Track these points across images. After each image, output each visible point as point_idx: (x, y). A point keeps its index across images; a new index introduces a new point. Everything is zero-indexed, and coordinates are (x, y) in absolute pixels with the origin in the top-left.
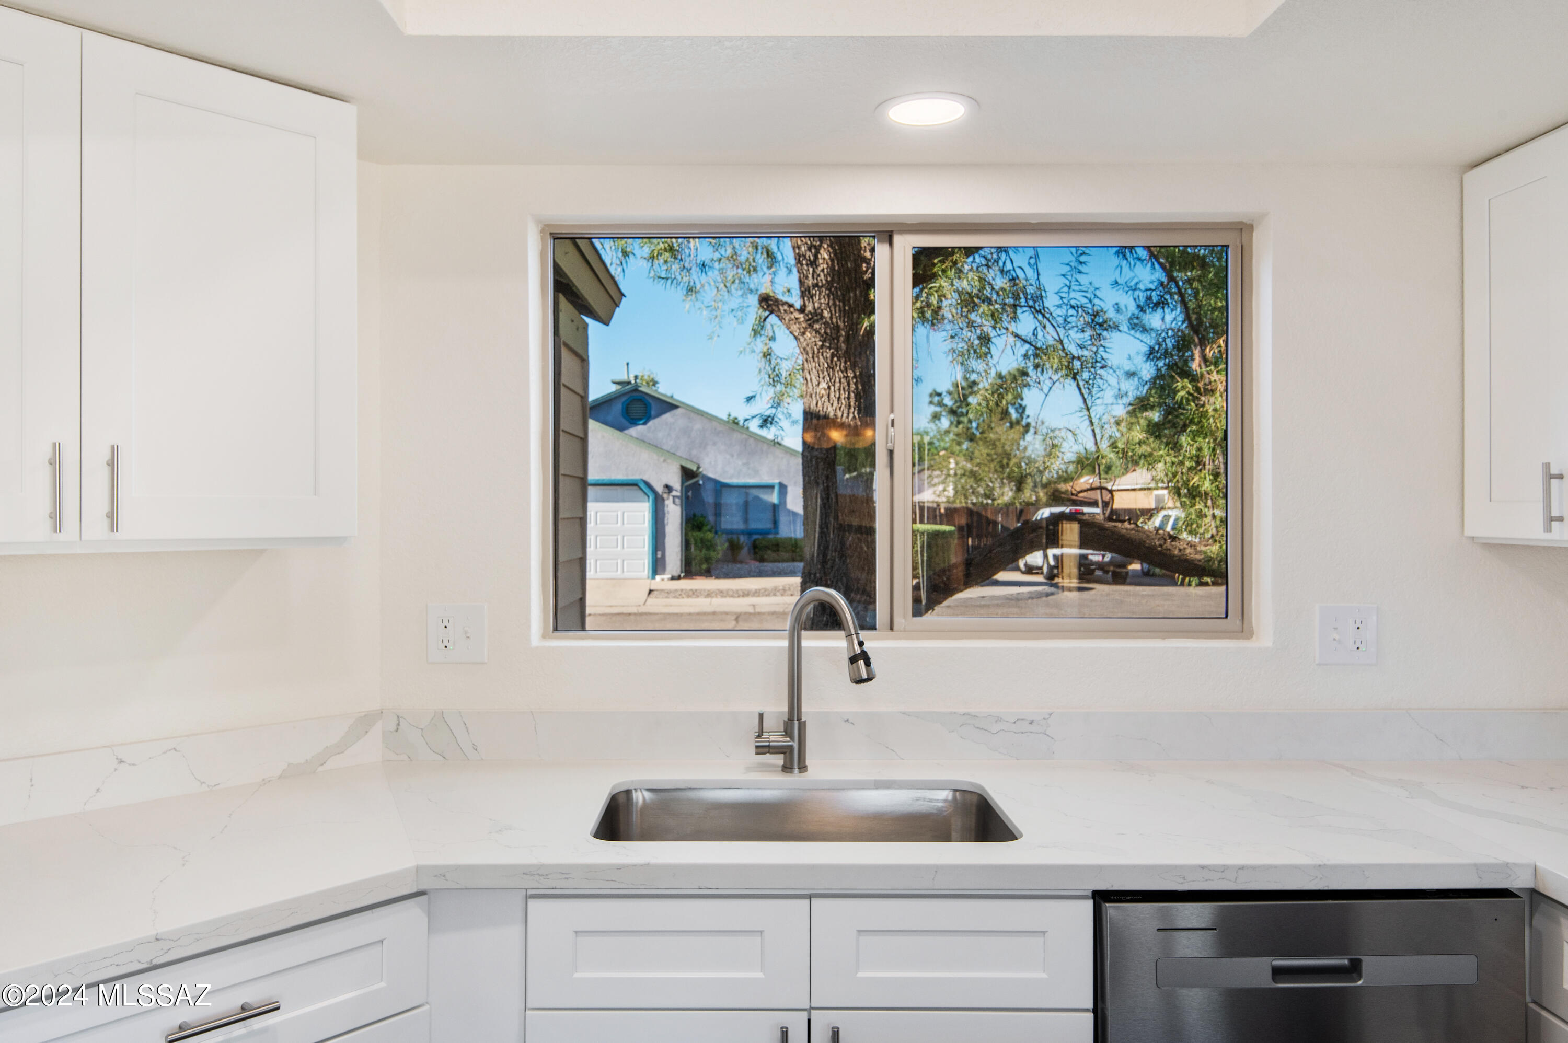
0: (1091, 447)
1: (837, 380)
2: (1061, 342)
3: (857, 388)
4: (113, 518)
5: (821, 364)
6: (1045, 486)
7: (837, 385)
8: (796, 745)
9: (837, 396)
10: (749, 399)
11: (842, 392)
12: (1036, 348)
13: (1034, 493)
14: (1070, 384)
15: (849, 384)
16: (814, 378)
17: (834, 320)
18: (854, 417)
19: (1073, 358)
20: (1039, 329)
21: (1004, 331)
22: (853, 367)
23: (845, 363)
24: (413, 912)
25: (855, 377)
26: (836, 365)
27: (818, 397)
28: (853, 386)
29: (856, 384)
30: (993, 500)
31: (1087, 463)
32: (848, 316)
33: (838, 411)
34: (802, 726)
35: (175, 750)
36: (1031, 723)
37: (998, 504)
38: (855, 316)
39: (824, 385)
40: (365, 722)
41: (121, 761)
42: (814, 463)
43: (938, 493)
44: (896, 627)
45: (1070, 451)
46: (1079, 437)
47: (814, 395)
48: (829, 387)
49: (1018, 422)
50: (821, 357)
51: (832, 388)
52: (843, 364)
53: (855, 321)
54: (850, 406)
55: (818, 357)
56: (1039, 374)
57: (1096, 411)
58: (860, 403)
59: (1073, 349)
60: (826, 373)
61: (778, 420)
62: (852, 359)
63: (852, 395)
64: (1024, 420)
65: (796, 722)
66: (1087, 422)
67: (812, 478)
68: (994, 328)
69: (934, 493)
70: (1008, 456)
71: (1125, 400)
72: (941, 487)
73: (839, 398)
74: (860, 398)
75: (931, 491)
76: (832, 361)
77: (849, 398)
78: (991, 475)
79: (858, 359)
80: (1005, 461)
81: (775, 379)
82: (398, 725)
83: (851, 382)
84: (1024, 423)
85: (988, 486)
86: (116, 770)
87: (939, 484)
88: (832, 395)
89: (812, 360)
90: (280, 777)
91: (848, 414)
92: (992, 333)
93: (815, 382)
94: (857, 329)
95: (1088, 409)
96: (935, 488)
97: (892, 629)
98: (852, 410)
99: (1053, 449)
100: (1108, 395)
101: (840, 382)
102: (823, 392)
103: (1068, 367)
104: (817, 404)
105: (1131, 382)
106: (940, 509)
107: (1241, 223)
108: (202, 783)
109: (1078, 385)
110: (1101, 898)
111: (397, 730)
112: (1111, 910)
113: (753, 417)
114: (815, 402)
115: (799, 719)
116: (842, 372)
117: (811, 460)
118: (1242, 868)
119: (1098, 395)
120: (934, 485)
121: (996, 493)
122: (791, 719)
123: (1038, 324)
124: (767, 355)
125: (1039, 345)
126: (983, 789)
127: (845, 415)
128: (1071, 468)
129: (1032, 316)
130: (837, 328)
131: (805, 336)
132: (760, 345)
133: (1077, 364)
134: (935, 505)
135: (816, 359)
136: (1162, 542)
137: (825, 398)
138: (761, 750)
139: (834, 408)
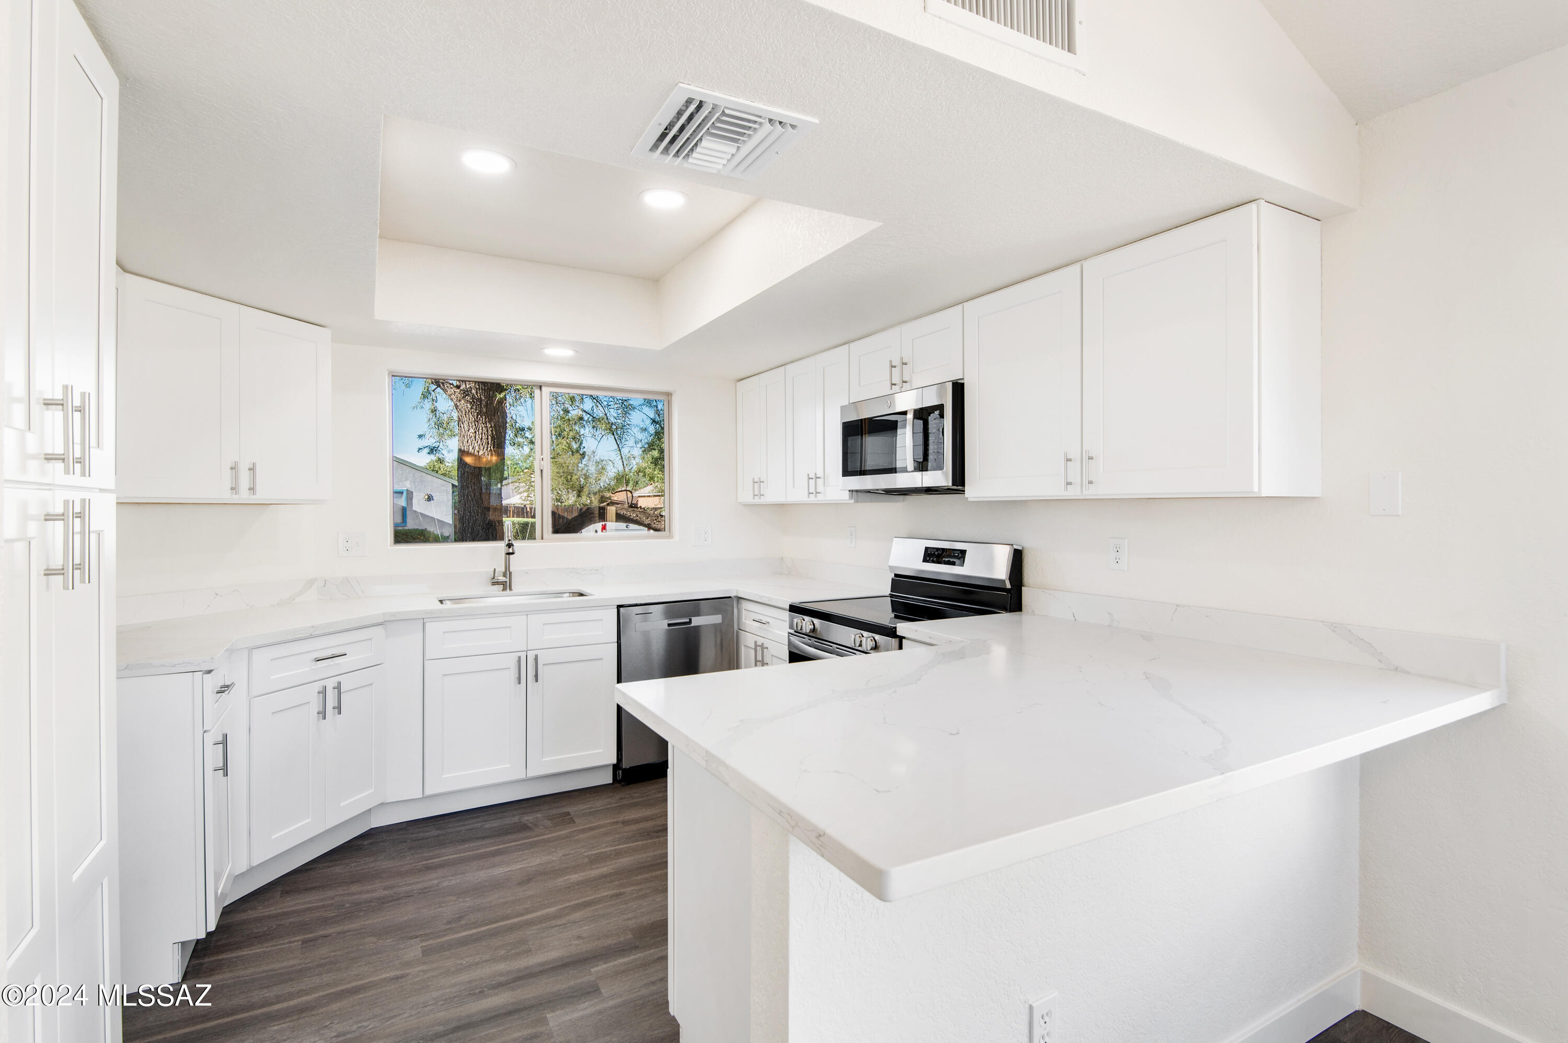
0: (621, 468)
1: (481, 428)
2: (606, 414)
3: (492, 433)
4: (252, 489)
5: (471, 419)
6: (595, 494)
7: (480, 431)
8: (508, 580)
9: (480, 437)
10: (420, 436)
11: (483, 435)
12: (594, 418)
13: (588, 498)
14: (611, 438)
15: (488, 432)
16: (466, 426)
17: (479, 395)
18: (491, 450)
19: (612, 424)
20: (594, 407)
21: (576, 408)
22: (490, 422)
23: (485, 419)
24: (379, 630)
25: (491, 427)
26: (480, 419)
27: (468, 437)
28: (490, 432)
29: (492, 431)
30: (561, 503)
31: (622, 479)
32: (487, 393)
33: (481, 445)
34: (510, 573)
35: (237, 591)
36: (597, 570)
37: (565, 506)
38: (491, 393)
39: (472, 430)
40: (311, 582)
41: (217, 595)
42: (466, 475)
43: (523, 498)
44: (544, 538)
45: (610, 473)
46: (616, 464)
47: (465, 436)
48: (475, 432)
49: (577, 451)
50: (470, 415)
51: (477, 433)
52: (484, 420)
53: (491, 396)
54: (488, 443)
55: (469, 414)
56: (595, 431)
57: (625, 451)
58: (494, 442)
59: (612, 420)
60: (473, 424)
61: (441, 450)
62: (490, 417)
63: (490, 437)
64: (582, 450)
65: (508, 572)
66: (620, 457)
67: (465, 484)
68: (571, 405)
69: (521, 498)
70: (571, 474)
71: (640, 445)
72: (526, 494)
73: (482, 438)
74: (494, 440)
75: (519, 496)
76: (477, 417)
77: (487, 439)
78: (560, 487)
79: (493, 417)
80: (569, 477)
81: (439, 424)
82: (325, 584)
83: (489, 430)
84: (581, 452)
85: (559, 493)
86: (215, 598)
87: (524, 492)
88: (477, 437)
89: (465, 416)
90: (278, 604)
91: (487, 448)
92: (570, 408)
93: (466, 429)
94: (492, 400)
95: (620, 450)
96: (522, 495)
97: (542, 539)
98: (489, 446)
99: (602, 470)
100: (631, 442)
101: (482, 429)
102: (471, 434)
103: (610, 429)
104: (468, 441)
105: (644, 434)
106: (527, 508)
107: (668, 392)
108: (248, 605)
109: (615, 438)
110: (619, 607)
111: (324, 586)
112: (622, 610)
113: (425, 448)
114: (466, 440)
115: (509, 571)
116: (483, 424)
117: (464, 474)
118: (660, 595)
119: (625, 443)
120: (520, 493)
121: (564, 497)
122: (506, 571)
123: (594, 405)
124: (434, 411)
125: (594, 416)
126: (580, 590)
127: (485, 448)
128: (613, 483)
129: (591, 400)
130: (480, 400)
131: (461, 402)
132: (428, 405)
133: (614, 427)
134: (523, 506)
135: (467, 416)
136: (656, 518)
137: (473, 438)
138: (494, 584)
139: (478, 444)
